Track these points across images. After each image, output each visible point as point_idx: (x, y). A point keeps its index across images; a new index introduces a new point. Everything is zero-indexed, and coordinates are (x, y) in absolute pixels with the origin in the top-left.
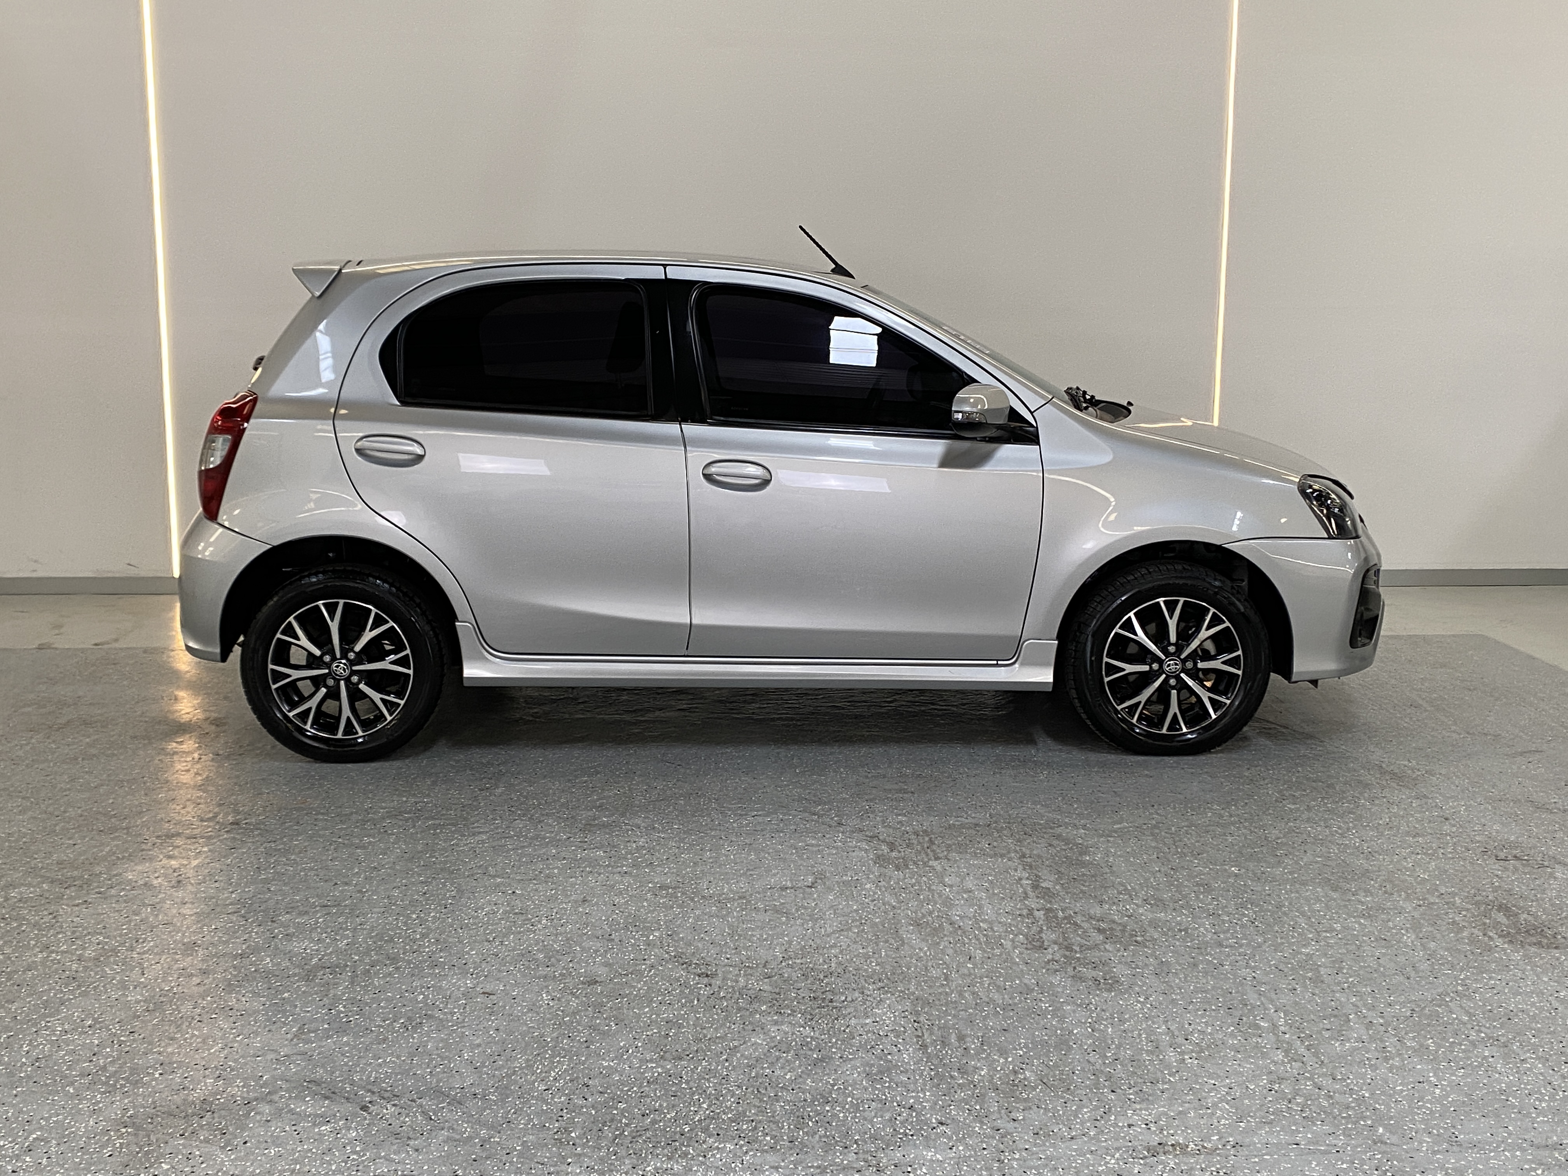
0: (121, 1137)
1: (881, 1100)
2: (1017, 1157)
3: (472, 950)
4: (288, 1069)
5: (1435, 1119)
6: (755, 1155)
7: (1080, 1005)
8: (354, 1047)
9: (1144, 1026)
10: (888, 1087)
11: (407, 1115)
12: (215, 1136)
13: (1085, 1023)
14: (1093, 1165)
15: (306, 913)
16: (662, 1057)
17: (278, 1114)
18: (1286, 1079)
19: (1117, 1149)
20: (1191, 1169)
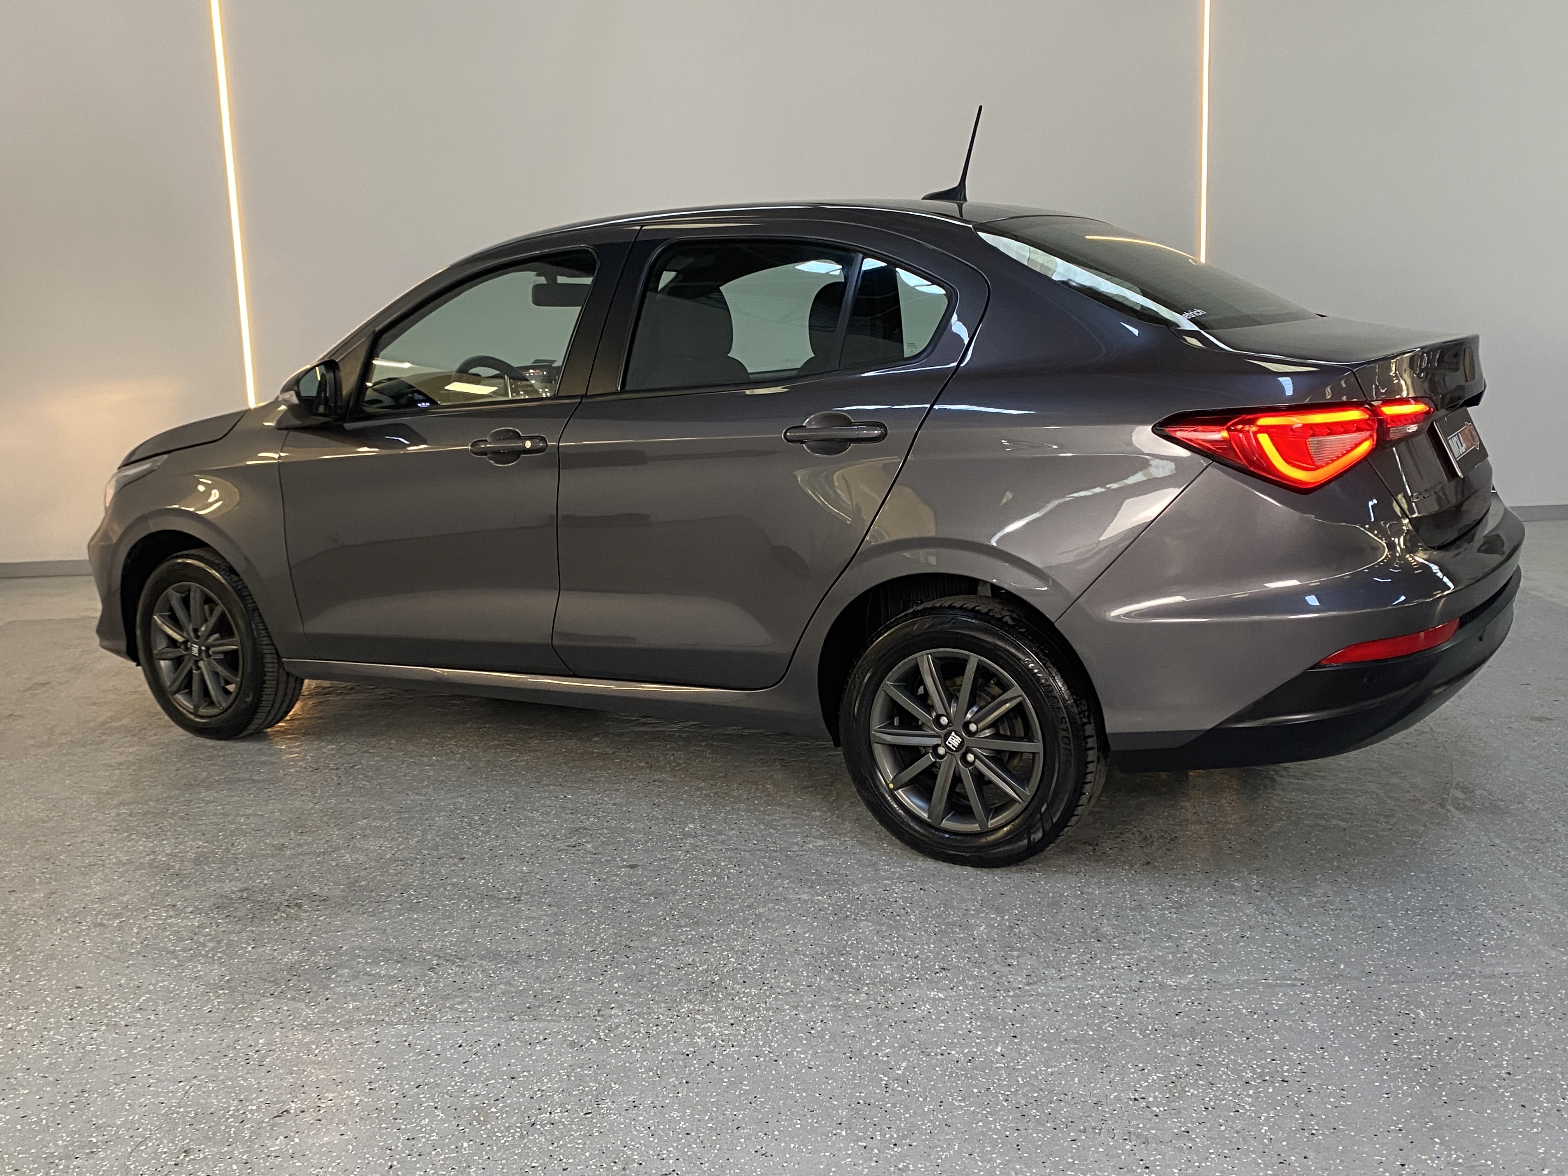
0: (219, 996)
1: (889, 952)
2: (1011, 994)
3: (528, 843)
4: (364, 941)
5: (1390, 956)
6: (776, 999)
7: (1072, 872)
8: (424, 922)
9: (1129, 888)
10: (896, 942)
11: (470, 974)
12: (301, 995)
13: (1075, 887)
14: (1080, 1000)
15: (382, 819)
16: (695, 923)
17: (355, 976)
18: (1259, 926)
19: (1103, 988)
20: (1170, 1000)
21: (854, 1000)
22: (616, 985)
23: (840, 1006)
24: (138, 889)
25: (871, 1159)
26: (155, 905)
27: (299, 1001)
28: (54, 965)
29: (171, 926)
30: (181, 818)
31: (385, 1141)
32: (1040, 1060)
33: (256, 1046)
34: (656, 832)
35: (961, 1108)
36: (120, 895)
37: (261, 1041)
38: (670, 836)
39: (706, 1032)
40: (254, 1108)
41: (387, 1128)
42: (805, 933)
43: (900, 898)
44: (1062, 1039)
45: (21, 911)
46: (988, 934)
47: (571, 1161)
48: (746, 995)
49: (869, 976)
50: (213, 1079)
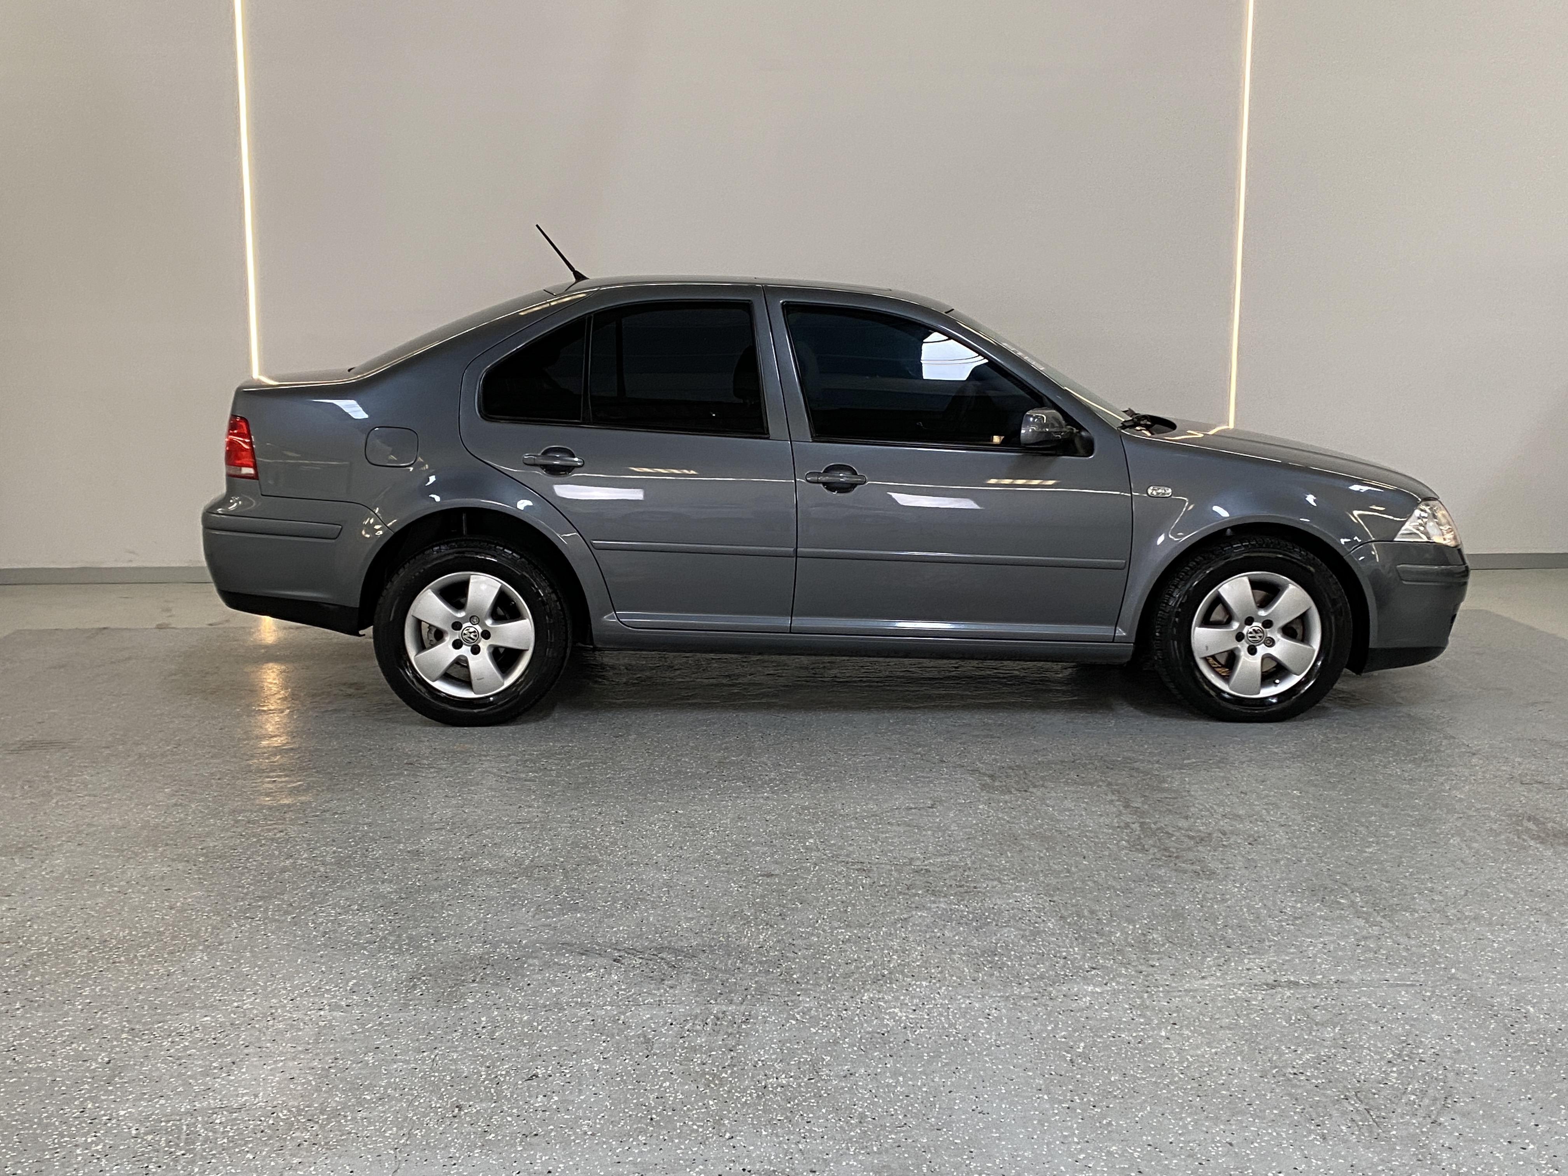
3: (658, 853)
4: (540, 936)
5: (1497, 963)
8: (589, 920)
9: (1244, 903)
10: (1041, 945)
12: (502, 981)
13: (1194, 901)
16: (847, 926)
17: (547, 965)
18: (1370, 937)
19: (1241, 985)
20: (1305, 997)
21: (1020, 992)
22: (795, 976)
23: (1008, 997)
24: (293, 889)
25: (1076, 1117)
26: (317, 903)
27: (502, 985)
28: (248, 954)
29: (346, 921)
30: (302, 824)
31: (637, 1098)
32: (1202, 1042)
33: (481, 1022)
34: (779, 845)
35: (1144, 1079)
36: (278, 894)
37: (483, 1019)
38: (793, 849)
39: (893, 1016)
40: (504, 1073)
41: (634, 1089)
42: (954, 936)
43: (1034, 908)
44: (1217, 1026)
45: (186, 907)
46: (1126, 940)
47: (811, 1115)
48: (920, 986)
49: (1027, 974)
50: (455, 1049)
